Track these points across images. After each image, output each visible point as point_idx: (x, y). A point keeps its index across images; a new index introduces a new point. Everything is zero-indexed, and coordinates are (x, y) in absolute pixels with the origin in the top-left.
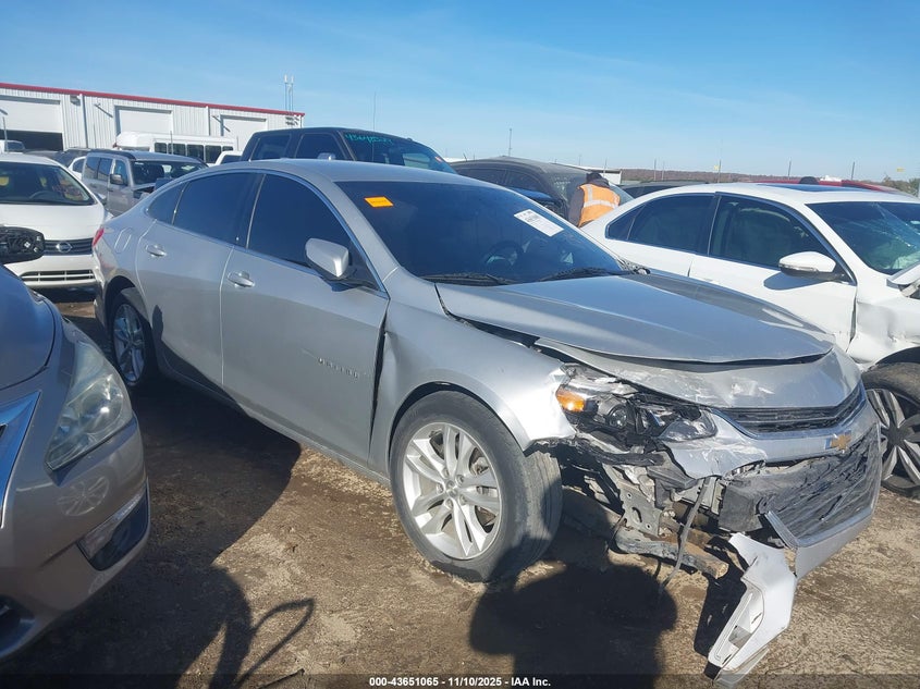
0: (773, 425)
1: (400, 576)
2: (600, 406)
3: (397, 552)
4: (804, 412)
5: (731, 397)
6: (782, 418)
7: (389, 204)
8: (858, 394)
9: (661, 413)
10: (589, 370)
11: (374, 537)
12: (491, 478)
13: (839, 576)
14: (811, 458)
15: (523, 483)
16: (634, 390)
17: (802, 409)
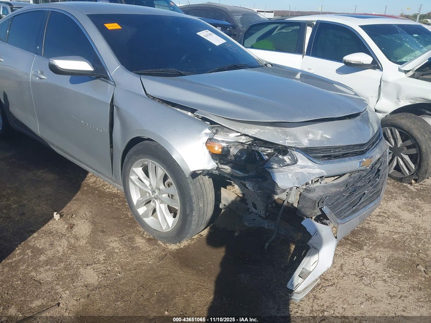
0: (330, 156)
1: (129, 241)
2: (231, 150)
3: (129, 227)
4: (348, 147)
5: (306, 141)
6: (335, 152)
7: (119, 27)
8: (378, 134)
9: (267, 151)
10: (225, 129)
11: (118, 218)
12: (174, 190)
13: (363, 229)
14: (351, 173)
15: (190, 194)
16: (252, 139)
17: (347, 146)
